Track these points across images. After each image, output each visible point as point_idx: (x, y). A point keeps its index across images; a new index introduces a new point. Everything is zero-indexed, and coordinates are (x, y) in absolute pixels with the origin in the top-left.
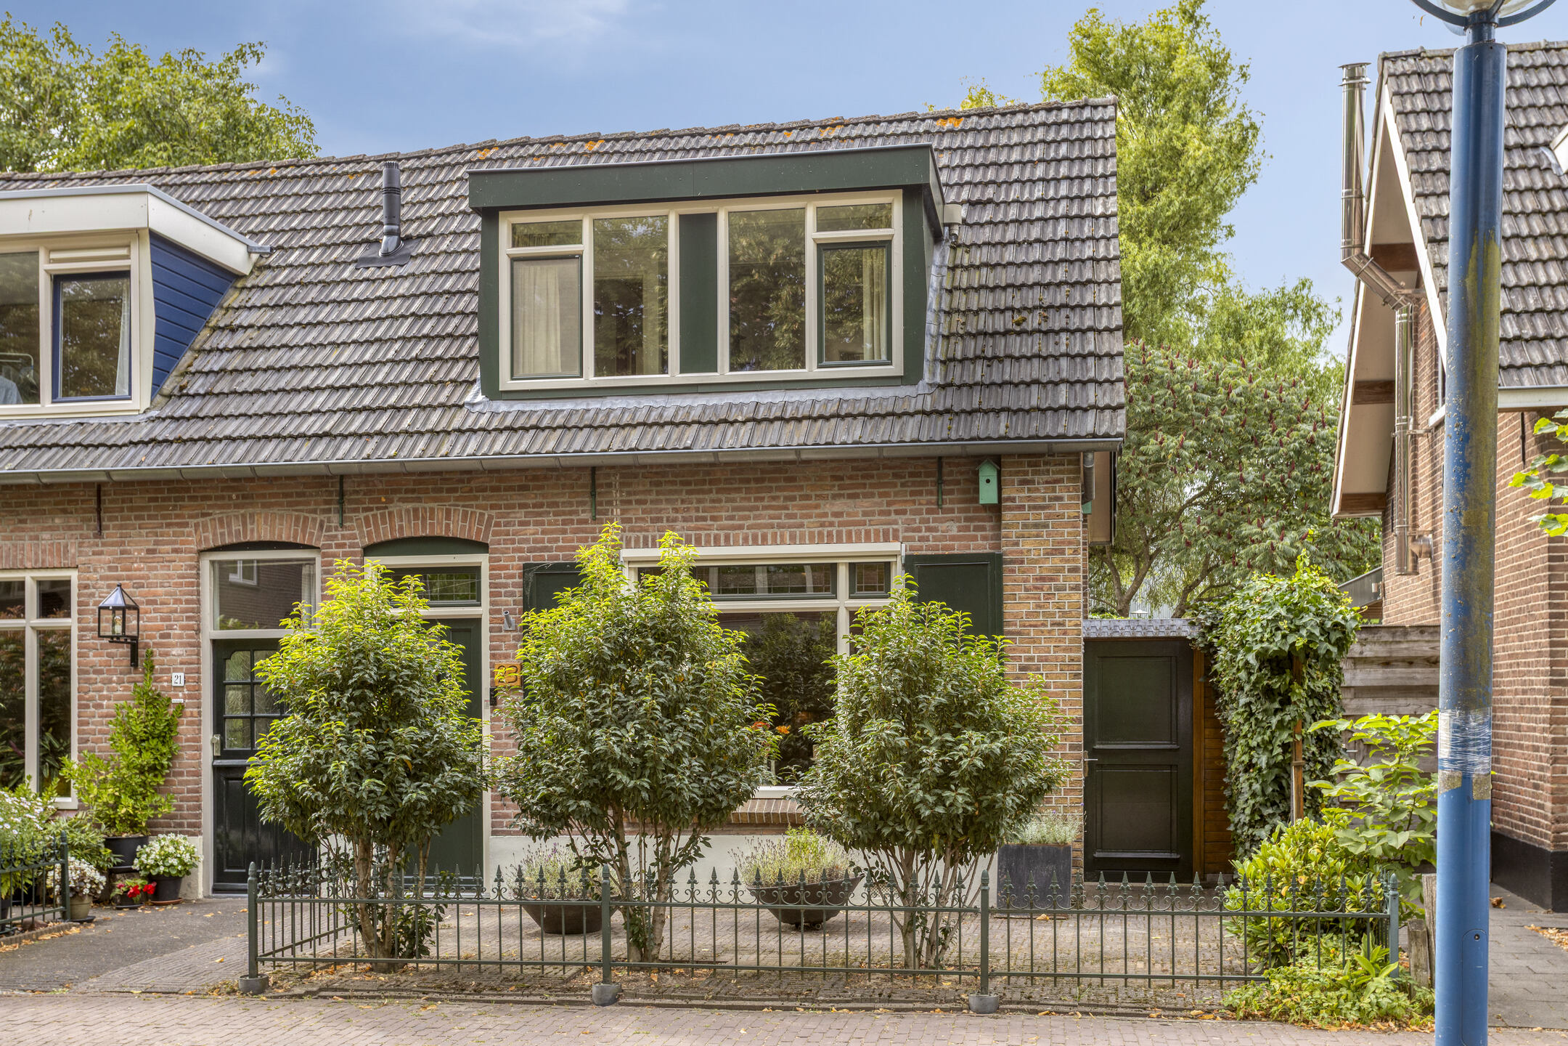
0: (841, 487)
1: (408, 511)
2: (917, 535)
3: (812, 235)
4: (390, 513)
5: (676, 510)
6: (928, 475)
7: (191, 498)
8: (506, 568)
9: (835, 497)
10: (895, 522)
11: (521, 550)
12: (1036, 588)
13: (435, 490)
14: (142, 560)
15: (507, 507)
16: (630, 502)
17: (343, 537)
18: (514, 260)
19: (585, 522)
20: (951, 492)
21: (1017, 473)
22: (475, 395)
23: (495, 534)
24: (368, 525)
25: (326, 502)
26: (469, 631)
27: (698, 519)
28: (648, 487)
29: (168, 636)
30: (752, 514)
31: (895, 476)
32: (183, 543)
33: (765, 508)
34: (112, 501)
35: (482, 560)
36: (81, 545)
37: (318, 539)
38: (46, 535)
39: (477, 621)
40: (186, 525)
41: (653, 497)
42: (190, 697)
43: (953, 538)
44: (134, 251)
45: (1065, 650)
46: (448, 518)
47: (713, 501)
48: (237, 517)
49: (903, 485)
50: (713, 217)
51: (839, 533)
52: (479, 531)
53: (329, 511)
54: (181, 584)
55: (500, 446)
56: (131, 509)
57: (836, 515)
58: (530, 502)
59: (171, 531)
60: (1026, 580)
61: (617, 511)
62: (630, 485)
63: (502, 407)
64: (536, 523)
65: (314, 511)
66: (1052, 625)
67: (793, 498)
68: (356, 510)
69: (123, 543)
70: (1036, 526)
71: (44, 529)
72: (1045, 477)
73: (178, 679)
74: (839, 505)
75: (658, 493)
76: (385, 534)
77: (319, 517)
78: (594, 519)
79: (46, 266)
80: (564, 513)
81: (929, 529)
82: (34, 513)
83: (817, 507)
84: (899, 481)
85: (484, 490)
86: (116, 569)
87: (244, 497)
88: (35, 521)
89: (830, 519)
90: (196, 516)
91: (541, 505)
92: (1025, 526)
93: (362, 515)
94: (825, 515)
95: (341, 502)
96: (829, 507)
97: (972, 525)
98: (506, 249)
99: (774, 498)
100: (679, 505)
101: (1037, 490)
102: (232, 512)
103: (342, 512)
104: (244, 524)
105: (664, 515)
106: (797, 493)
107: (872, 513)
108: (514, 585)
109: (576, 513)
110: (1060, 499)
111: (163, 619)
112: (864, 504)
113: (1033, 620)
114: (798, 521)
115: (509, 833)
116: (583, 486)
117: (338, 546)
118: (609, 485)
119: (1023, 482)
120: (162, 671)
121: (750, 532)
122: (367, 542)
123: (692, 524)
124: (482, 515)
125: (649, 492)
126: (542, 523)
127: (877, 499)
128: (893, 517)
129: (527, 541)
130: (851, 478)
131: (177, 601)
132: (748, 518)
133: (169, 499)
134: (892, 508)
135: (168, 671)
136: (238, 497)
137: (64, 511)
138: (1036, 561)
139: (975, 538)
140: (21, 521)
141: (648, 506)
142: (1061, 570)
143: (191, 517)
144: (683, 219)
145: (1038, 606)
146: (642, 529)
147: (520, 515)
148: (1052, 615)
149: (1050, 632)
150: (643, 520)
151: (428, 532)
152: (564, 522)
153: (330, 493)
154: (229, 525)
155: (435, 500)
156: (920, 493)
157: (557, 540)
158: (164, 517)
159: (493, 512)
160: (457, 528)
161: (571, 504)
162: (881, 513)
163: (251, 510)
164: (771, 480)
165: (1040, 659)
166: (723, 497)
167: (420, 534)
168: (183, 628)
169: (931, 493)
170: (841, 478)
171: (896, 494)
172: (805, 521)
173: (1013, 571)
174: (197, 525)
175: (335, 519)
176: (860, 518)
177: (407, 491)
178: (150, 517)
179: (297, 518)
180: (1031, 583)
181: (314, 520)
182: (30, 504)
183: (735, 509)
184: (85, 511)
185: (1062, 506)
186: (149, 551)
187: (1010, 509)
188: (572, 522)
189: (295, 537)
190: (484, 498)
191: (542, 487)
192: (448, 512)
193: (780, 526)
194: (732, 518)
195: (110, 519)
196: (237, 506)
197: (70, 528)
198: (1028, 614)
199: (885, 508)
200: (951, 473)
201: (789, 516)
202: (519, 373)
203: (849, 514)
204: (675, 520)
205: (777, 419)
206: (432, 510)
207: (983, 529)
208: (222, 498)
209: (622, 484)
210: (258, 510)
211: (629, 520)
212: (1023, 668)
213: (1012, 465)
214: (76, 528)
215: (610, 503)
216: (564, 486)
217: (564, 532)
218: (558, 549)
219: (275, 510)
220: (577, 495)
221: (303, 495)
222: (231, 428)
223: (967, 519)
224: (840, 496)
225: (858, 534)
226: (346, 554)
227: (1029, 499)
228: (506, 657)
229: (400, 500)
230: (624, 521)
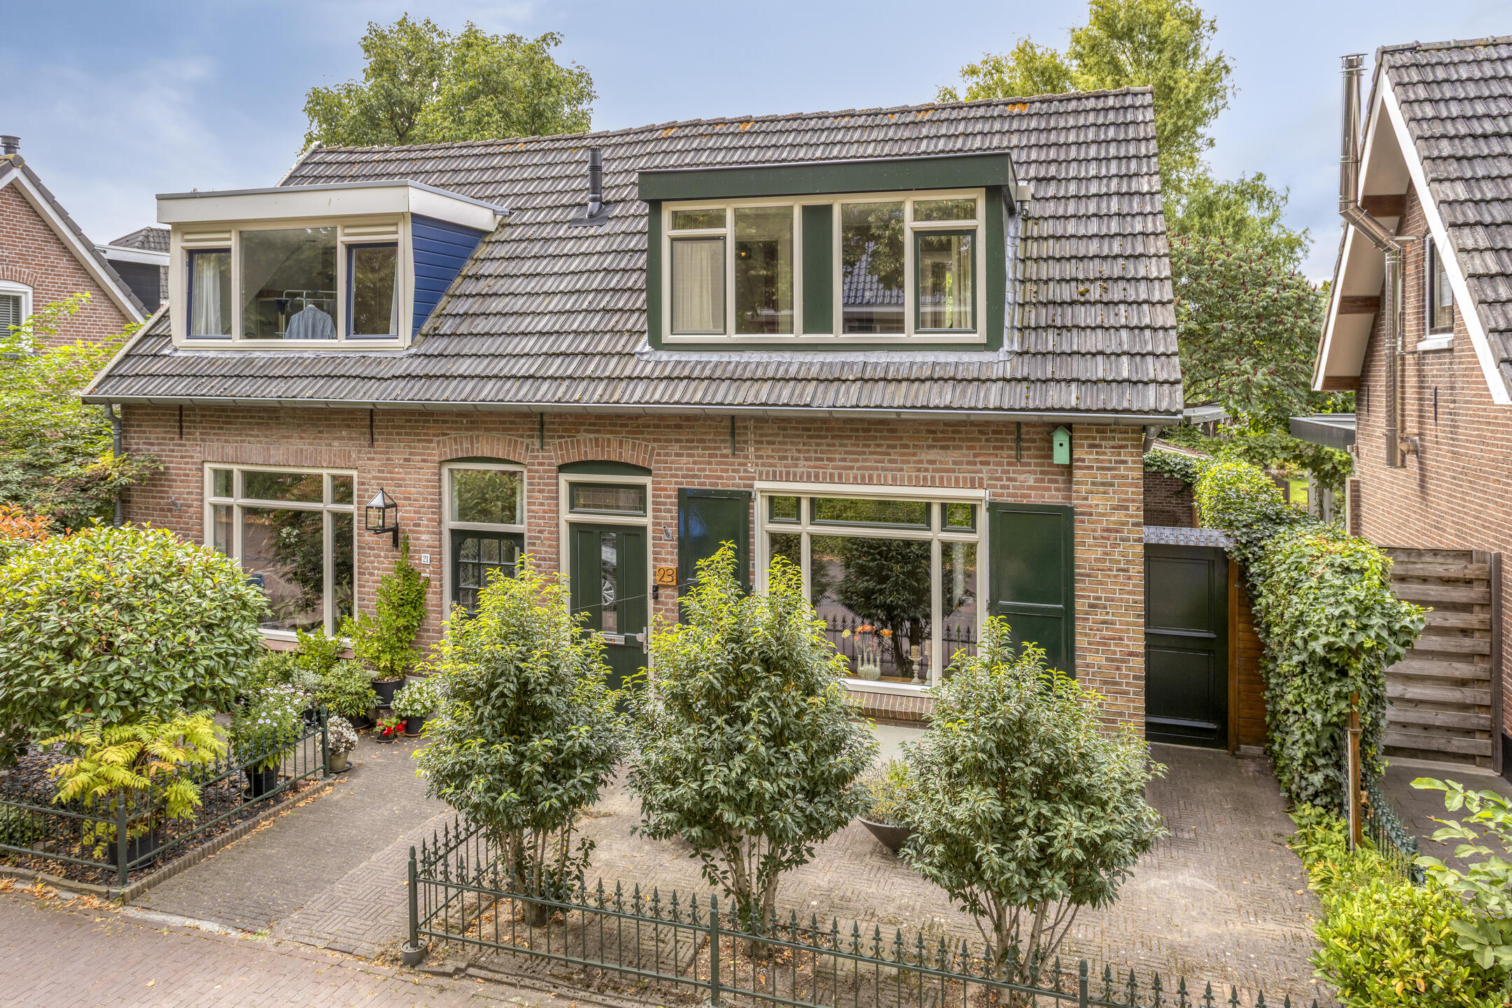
0: (934, 440)
1: (591, 440)
2: (999, 483)
3: (910, 224)
4: (578, 441)
5: (799, 451)
6: (1008, 433)
7: (435, 421)
8: (665, 489)
9: (929, 447)
10: (981, 472)
11: (676, 476)
12: (1103, 538)
13: (611, 425)
14: (401, 466)
15: (666, 441)
16: (762, 442)
17: (543, 457)
18: (674, 240)
19: (726, 456)
20: (1028, 449)
21: (1086, 438)
22: (643, 345)
23: (657, 462)
24: (561, 449)
25: (531, 429)
26: (638, 537)
27: (817, 459)
28: (776, 431)
29: (419, 525)
30: (860, 457)
31: (980, 432)
32: (429, 455)
33: (871, 453)
34: (380, 421)
35: (647, 480)
36: (359, 452)
37: (525, 457)
38: (336, 443)
39: (644, 528)
40: (431, 441)
41: (780, 439)
42: (434, 573)
43: (1030, 488)
44: (401, 228)
45: (1129, 593)
46: (621, 447)
47: (828, 445)
48: (467, 437)
49: (987, 440)
50: (829, 208)
51: (933, 478)
52: (644, 458)
53: (532, 437)
54: (427, 487)
55: (659, 393)
56: (393, 427)
57: (930, 462)
58: (683, 438)
59: (421, 445)
60: (1094, 530)
61: (752, 450)
62: (761, 428)
63: (664, 356)
64: (689, 455)
65: (522, 436)
66: (1118, 570)
67: (894, 447)
68: (552, 437)
69: (387, 453)
70: (1103, 484)
71: (335, 439)
72: (1112, 443)
73: (425, 558)
74: (933, 454)
75: (784, 436)
76: (574, 457)
77: (526, 441)
78: (734, 454)
79: (342, 239)
80: (709, 448)
81: (1009, 479)
82: (328, 426)
83: (914, 454)
84: (983, 437)
85: (649, 426)
86: (383, 472)
87: (472, 422)
88: (328, 432)
89: (925, 465)
90: (438, 435)
91: (692, 441)
92: (1093, 484)
93: (557, 441)
94: (921, 462)
95: (542, 429)
96: (925, 456)
97: (1046, 478)
98: (667, 231)
99: (879, 446)
100: (801, 447)
101: (1105, 454)
102: (463, 433)
103: (542, 438)
104: (472, 443)
105: (790, 455)
106: (898, 443)
107: (961, 463)
108: (671, 504)
109: (719, 448)
110: (1125, 462)
111: (415, 512)
112: (954, 455)
113: (1100, 565)
114: (899, 465)
116: (724, 427)
117: (540, 464)
118: (746, 428)
119: (1091, 446)
120: (415, 551)
121: (859, 472)
122: (560, 462)
123: (812, 464)
124: (646, 446)
125: (778, 435)
126: (693, 456)
127: (964, 451)
128: (979, 467)
129: (681, 469)
130: (942, 432)
131: (425, 499)
132: (857, 461)
133: (419, 421)
134: (978, 459)
135: (419, 552)
136: (467, 422)
137: (348, 426)
138: (1104, 515)
139: (1049, 489)
140: (320, 432)
141: (776, 446)
142: (1125, 524)
143: (434, 435)
144: (806, 209)
145: (1105, 553)
146: (771, 465)
147: (676, 448)
148: (1118, 562)
149: (1115, 576)
150: (772, 457)
151: (606, 458)
152: (710, 456)
153: (534, 423)
154: (461, 443)
155: (612, 432)
156: (1002, 448)
157: (704, 470)
158: (416, 434)
159: (655, 445)
160: (628, 456)
161: (715, 441)
162: (969, 463)
163: (476, 433)
164: (876, 430)
165: (1107, 599)
166: (837, 442)
167: (600, 458)
168: (429, 520)
169: (1010, 448)
170: (935, 432)
171: (981, 448)
172: (905, 466)
173: (1083, 522)
174: (438, 442)
175: (537, 443)
176: (951, 466)
177: (590, 424)
178: (406, 434)
179: (510, 441)
180: (1098, 533)
181: (522, 443)
182: (326, 419)
183: (846, 453)
184: (362, 427)
185: (1126, 469)
186: (406, 460)
187: (1080, 468)
188: (716, 456)
189: (508, 455)
190: (649, 433)
192: (621, 442)
193: (884, 469)
194: (844, 460)
195: (380, 434)
196: (467, 429)
197: (352, 439)
198: (1096, 560)
199: (971, 459)
200: (1028, 433)
201: (891, 461)
202: (679, 328)
203: (941, 462)
204: (798, 459)
205: (881, 379)
206: (609, 440)
207: (1056, 481)
208: (456, 422)
209: (756, 428)
210: (482, 433)
211: (761, 457)
212: (1091, 606)
213: (1082, 430)
214: (356, 439)
215: (746, 442)
216: (710, 426)
217: (710, 463)
218: (706, 477)
219: (494, 433)
220: (720, 434)
221: (514, 423)
222: (464, 367)
223: (1042, 473)
224: (934, 447)
225: (949, 479)
226: (545, 471)
227: (1097, 461)
228: (665, 560)
229: (585, 431)
230: (758, 457)
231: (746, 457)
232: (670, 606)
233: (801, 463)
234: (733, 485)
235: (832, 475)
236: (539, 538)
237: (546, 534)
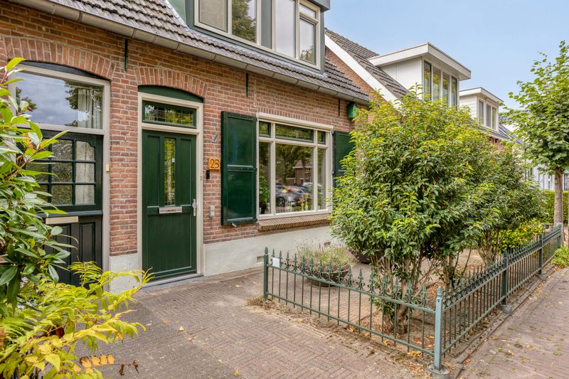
0: (318, 102)
1: (165, 72)
2: (334, 124)
4: (155, 70)
5: (274, 100)
6: (337, 105)
8: (213, 112)
10: (330, 118)
11: (219, 104)
13: (179, 64)
15: (214, 82)
16: (259, 92)
17: (127, 77)
20: (341, 111)
23: (208, 94)
24: (142, 74)
25: (116, 53)
26: (190, 140)
27: (281, 105)
28: (265, 87)
31: (330, 103)
33: (300, 106)
37: (110, 74)
39: (195, 136)
41: (267, 92)
43: (342, 127)
46: (186, 80)
47: (286, 99)
48: (47, 44)
49: (332, 106)
51: (318, 120)
52: (201, 91)
53: (118, 59)
57: (317, 113)
58: (223, 82)
61: (255, 95)
62: (260, 85)
64: (226, 93)
65: (108, 57)
67: (307, 104)
68: (135, 63)
74: (317, 110)
75: (269, 91)
76: (152, 80)
77: (111, 61)
78: (247, 97)
80: (236, 91)
81: (337, 123)
83: (312, 109)
85: (204, 71)
87: (52, 31)
91: (227, 85)
93: (139, 67)
94: (314, 112)
95: (126, 56)
96: (315, 110)
99: (302, 103)
100: (275, 98)
102: (42, 39)
103: (126, 61)
104: (53, 50)
105: (271, 101)
106: (308, 102)
107: (325, 114)
108: (216, 121)
109: (240, 92)
114: (308, 113)
115: (213, 242)
116: (243, 81)
117: (123, 81)
118: (253, 83)
121: (296, 114)
122: (141, 83)
123: (279, 107)
124: (202, 83)
125: (266, 90)
126: (227, 94)
127: (325, 110)
129: (221, 100)
130: (320, 100)
132: (295, 108)
134: (329, 114)
136: (47, 30)
139: (346, 128)
141: (266, 96)
146: (263, 105)
147: (218, 87)
150: (264, 101)
152: (236, 95)
153: (119, 49)
154: (39, 48)
155: (180, 70)
156: (335, 110)
157: (233, 103)
159: (208, 83)
160: (190, 87)
161: (239, 87)
162: (327, 115)
163: (59, 42)
164: (301, 96)
166: (288, 98)
167: (172, 85)
169: (337, 110)
171: (330, 109)
175: (122, 65)
176: (322, 115)
177: (165, 61)
179: (96, 58)
181: (108, 62)
183: (291, 104)
188: (239, 96)
189: (94, 68)
190: (204, 75)
191: (227, 77)
192: (186, 78)
196: (45, 36)
200: (341, 106)
204: (274, 104)
206: (178, 74)
208: (34, 27)
209: (257, 84)
210: (65, 44)
211: (259, 100)
215: (253, 91)
216: (236, 79)
217: (236, 99)
218: (234, 106)
219: (79, 48)
220: (241, 84)
221: (100, 44)
223: (345, 121)
224: (318, 106)
225: (322, 120)
226: (128, 87)
228: (213, 155)
229: (161, 64)
231: (253, 99)
232: (215, 183)
233: (275, 106)
234: (247, 113)
235: (286, 114)
236: (122, 138)
237: (128, 136)
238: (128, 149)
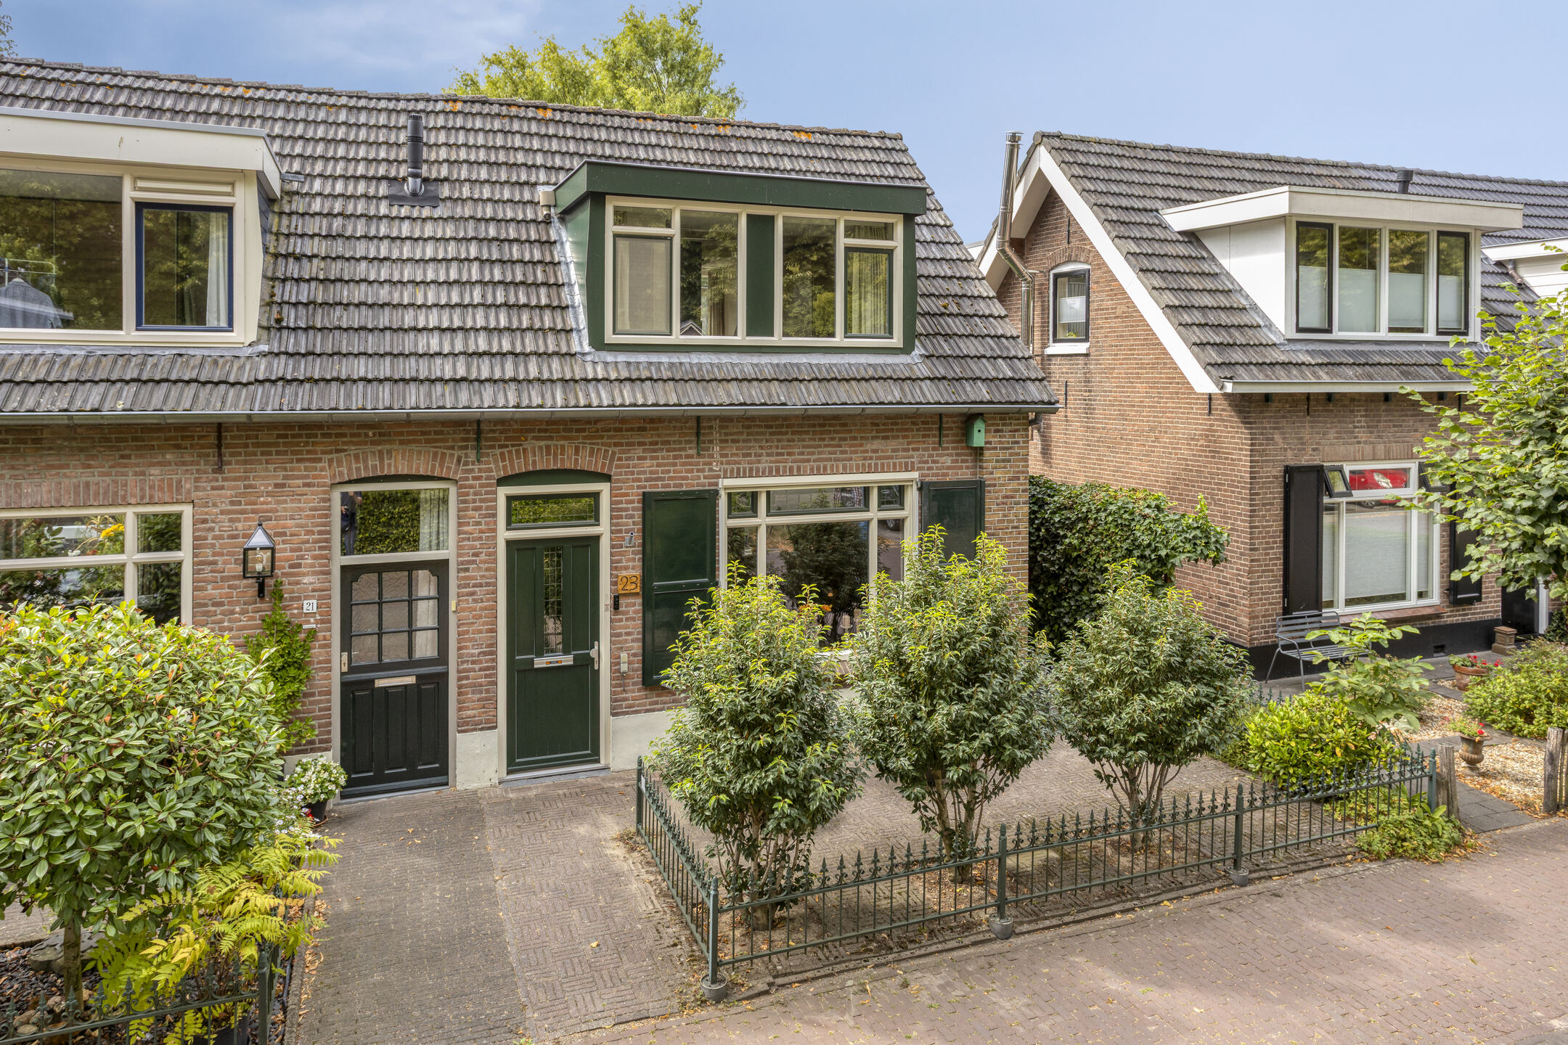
0: (878, 431)
1: (541, 448)
3: (842, 241)
4: (525, 450)
5: (762, 448)
6: (933, 423)
7: (324, 435)
8: (627, 495)
9: (873, 438)
10: (912, 457)
11: (639, 480)
12: (1004, 503)
13: (564, 430)
14: (269, 494)
15: (628, 444)
16: (726, 441)
17: (480, 470)
18: (617, 236)
19: (692, 457)
20: (947, 436)
23: (618, 467)
24: (503, 460)
26: (588, 547)
27: (778, 454)
28: (740, 430)
29: (299, 566)
30: (818, 451)
31: (913, 423)
32: (315, 477)
33: (826, 446)
34: (233, 438)
35: (604, 488)
36: (197, 480)
37: (456, 472)
38: (155, 471)
39: (596, 539)
40: (320, 460)
41: (744, 437)
42: (322, 622)
43: (948, 468)
44: (237, 189)
45: (1019, 544)
46: (577, 453)
48: (373, 453)
49: (918, 430)
50: (771, 220)
51: (876, 465)
52: (604, 464)
53: (466, 448)
54: (314, 516)
55: (627, 395)
56: (257, 445)
57: (875, 451)
58: (647, 440)
59: (302, 466)
60: (998, 498)
61: (717, 449)
62: (727, 427)
63: (608, 357)
64: (652, 458)
65: (452, 448)
66: (1013, 528)
67: (845, 439)
68: (493, 447)
69: (247, 478)
70: (1004, 461)
71: (152, 465)
72: (1010, 428)
73: (310, 606)
74: (876, 444)
75: (748, 434)
76: (519, 466)
77: (456, 453)
78: (698, 454)
79: (131, 193)
80: (675, 450)
81: (934, 462)
82: (139, 448)
83: (861, 445)
84: (914, 428)
85: (609, 430)
86: (239, 503)
87: (380, 434)
88: (141, 456)
89: (870, 454)
90: (331, 452)
91: (656, 443)
92: (997, 461)
93: (498, 451)
94: (867, 451)
95: (478, 439)
96: (869, 446)
97: (960, 459)
98: (611, 228)
99: (833, 439)
100: (764, 444)
101: (1004, 437)
102: (368, 448)
103: (478, 448)
104: (381, 460)
105: (753, 451)
106: (848, 436)
107: (897, 450)
108: (634, 509)
109: (684, 449)
110: (1017, 442)
111: (292, 550)
112: (893, 444)
113: (1001, 525)
114: (848, 456)
115: (627, 713)
116: (689, 428)
117: (475, 478)
118: (711, 427)
119: (997, 431)
120: (292, 599)
121: (815, 464)
122: (502, 474)
123: (773, 459)
124: (606, 451)
125: (742, 433)
126: (657, 458)
127: (899, 440)
128: (909, 453)
129: (645, 472)
130: (884, 424)
131: (308, 533)
132: (813, 453)
133: (300, 436)
134: (909, 447)
135: (299, 599)
136: (374, 435)
137: (178, 447)
138: (1003, 485)
139: (961, 468)
140: (122, 457)
141: (741, 444)
142: (1017, 491)
143: (324, 452)
144: (750, 217)
145: (1005, 516)
146: (735, 463)
147: (639, 451)
148: (1012, 521)
149: (1011, 533)
150: (737, 455)
151: (559, 466)
152: (675, 457)
153: (468, 432)
154: (365, 461)
155: (565, 438)
156: (928, 436)
157: (669, 472)
158: (294, 453)
159: (616, 449)
160: (585, 462)
161: (680, 442)
162: (904, 450)
163: (388, 447)
164: (830, 425)
166: (796, 437)
167: (552, 467)
168: (315, 557)
169: (934, 436)
170: (879, 425)
171: (912, 437)
173: (990, 492)
174: (330, 461)
175: (472, 455)
176: (888, 454)
177: (540, 431)
178: (278, 453)
179: (435, 454)
180: (1000, 500)
181: (452, 455)
182: (134, 439)
183: (804, 447)
184: (202, 447)
185: (1019, 448)
186: (276, 485)
188: (681, 457)
189: (433, 470)
190: (609, 437)
191: (657, 429)
192: (577, 449)
193: (836, 460)
194: (802, 454)
195: (232, 455)
196: (373, 443)
197: (184, 464)
198: (999, 521)
199: (904, 446)
200: (948, 422)
201: (842, 452)
203: (881, 451)
204: (760, 455)
206: (563, 447)
207: (966, 461)
208: (359, 435)
209: (721, 427)
210: (395, 447)
211: (726, 456)
214: (192, 463)
215: (711, 442)
216: (675, 427)
217: (675, 465)
218: (670, 478)
219: (413, 446)
220: (685, 435)
221: (441, 433)
222: (361, 368)
223: (957, 455)
224: (877, 437)
225: (888, 465)
226: (482, 486)
227: (1000, 442)
228: (626, 568)
229: (534, 438)
230: (723, 456)
231: (711, 456)
232: (631, 615)
233: (764, 458)
234: (698, 485)
235: (791, 469)
236: (473, 562)
237: (483, 557)
238: (483, 577)
